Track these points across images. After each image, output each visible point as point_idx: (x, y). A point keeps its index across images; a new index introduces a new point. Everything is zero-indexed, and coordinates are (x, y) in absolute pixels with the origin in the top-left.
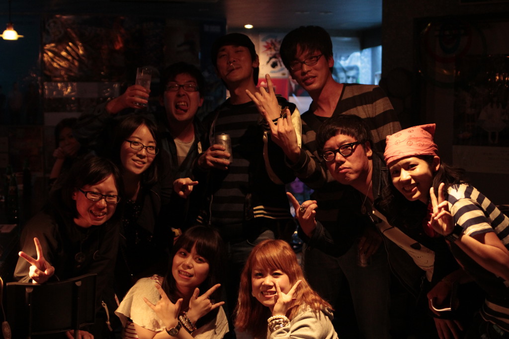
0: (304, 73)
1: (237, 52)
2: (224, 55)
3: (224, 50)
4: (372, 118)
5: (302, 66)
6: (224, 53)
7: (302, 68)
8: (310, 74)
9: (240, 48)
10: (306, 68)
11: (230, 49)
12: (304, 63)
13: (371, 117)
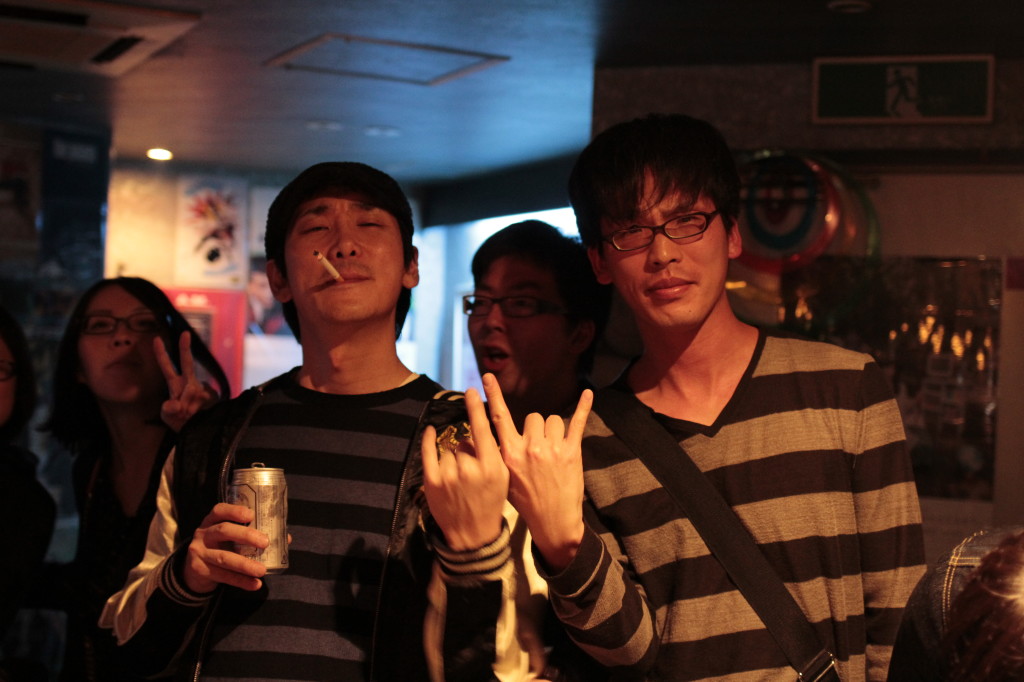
0: (655, 266)
1: (364, 225)
2: (319, 229)
3: (320, 210)
4: (852, 456)
5: (652, 239)
6: (318, 220)
7: (650, 246)
8: (674, 272)
9: (377, 214)
10: (665, 249)
11: (343, 209)
12: (662, 230)
13: (848, 450)
